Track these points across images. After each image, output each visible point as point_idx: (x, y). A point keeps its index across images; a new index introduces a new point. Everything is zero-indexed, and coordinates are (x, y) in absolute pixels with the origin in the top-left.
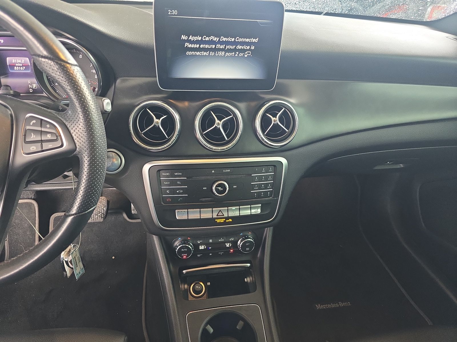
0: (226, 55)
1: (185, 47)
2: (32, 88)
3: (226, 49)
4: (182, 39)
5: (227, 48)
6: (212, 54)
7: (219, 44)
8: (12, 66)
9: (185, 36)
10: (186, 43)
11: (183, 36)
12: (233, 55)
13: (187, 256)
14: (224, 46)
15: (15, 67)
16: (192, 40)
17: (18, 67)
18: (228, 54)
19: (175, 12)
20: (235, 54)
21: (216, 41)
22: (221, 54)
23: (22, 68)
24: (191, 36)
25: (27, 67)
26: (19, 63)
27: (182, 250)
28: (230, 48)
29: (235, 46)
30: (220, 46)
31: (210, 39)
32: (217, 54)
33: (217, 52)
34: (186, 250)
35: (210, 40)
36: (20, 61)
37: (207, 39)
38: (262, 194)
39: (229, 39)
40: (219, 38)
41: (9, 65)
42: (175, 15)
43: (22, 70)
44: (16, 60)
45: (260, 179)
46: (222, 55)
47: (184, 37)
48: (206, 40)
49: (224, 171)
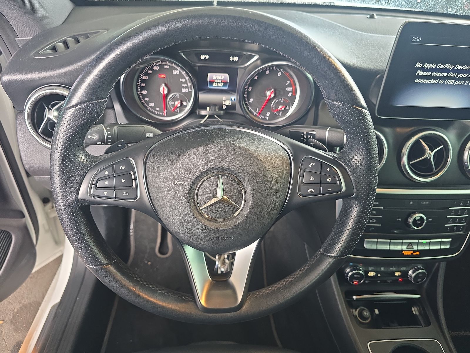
0: (455, 83)
1: (416, 74)
2: (226, 105)
3: (457, 77)
4: (416, 66)
5: (459, 76)
6: (441, 82)
7: (452, 73)
8: (212, 83)
9: (420, 63)
10: (418, 71)
11: (418, 63)
12: (462, 84)
13: (358, 282)
14: (457, 74)
15: (214, 84)
16: (426, 68)
17: (217, 84)
18: (457, 83)
19: (419, 39)
20: (465, 82)
21: (450, 69)
22: (450, 82)
23: (220, 84)
24: (426, 64)
25: (225, 83)
26: (219, 79)
27: (355, 276)
28: (462, 76)
29: (468, 75)
30: (452, 74)
31: (445, 66)
32: (446, 82)
33: (447, 80)
34: (359, 276)
35: (445, 68)
36: (220, 78)
37: (442, 67)
38: (455, 228)
39: (464, 68)
40: (454, 66)
41: (209, 81)
42: (418, 42)
43: (221, 86)
44: (216, 77)
45: (456, 212)
46: (451, 84)
47: (419, 65)
48: (440, 68)
49: (423, 203)
